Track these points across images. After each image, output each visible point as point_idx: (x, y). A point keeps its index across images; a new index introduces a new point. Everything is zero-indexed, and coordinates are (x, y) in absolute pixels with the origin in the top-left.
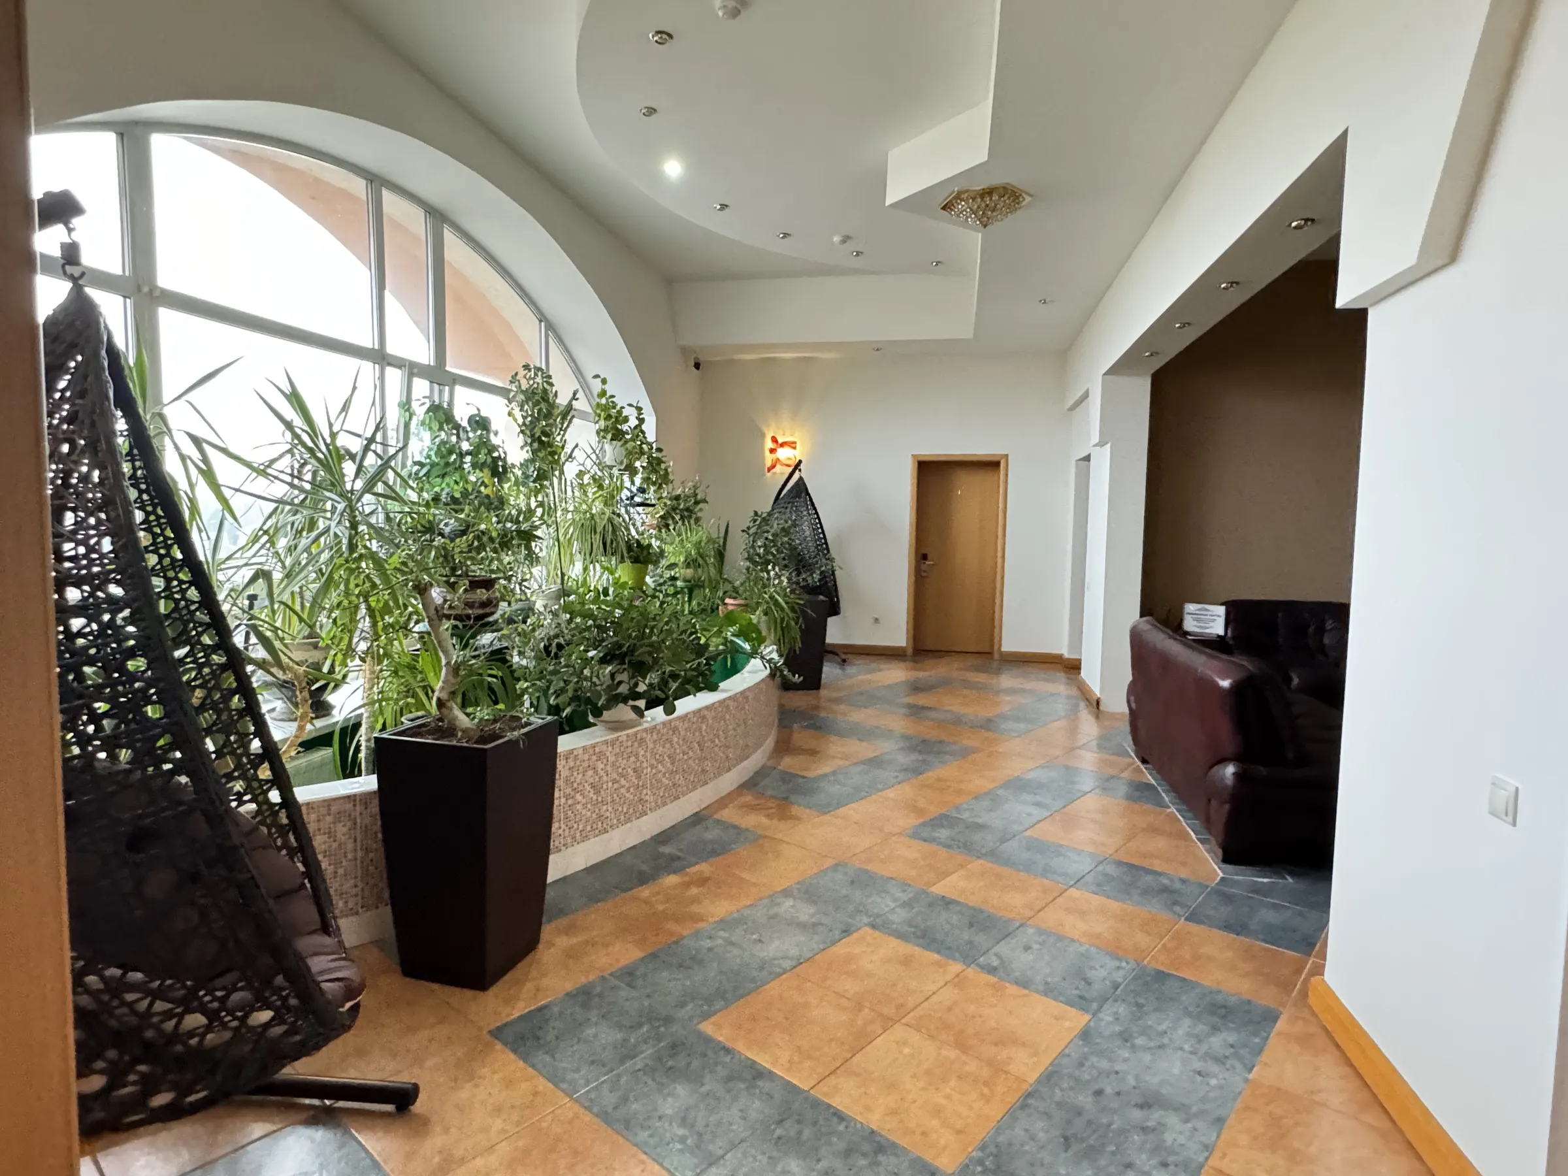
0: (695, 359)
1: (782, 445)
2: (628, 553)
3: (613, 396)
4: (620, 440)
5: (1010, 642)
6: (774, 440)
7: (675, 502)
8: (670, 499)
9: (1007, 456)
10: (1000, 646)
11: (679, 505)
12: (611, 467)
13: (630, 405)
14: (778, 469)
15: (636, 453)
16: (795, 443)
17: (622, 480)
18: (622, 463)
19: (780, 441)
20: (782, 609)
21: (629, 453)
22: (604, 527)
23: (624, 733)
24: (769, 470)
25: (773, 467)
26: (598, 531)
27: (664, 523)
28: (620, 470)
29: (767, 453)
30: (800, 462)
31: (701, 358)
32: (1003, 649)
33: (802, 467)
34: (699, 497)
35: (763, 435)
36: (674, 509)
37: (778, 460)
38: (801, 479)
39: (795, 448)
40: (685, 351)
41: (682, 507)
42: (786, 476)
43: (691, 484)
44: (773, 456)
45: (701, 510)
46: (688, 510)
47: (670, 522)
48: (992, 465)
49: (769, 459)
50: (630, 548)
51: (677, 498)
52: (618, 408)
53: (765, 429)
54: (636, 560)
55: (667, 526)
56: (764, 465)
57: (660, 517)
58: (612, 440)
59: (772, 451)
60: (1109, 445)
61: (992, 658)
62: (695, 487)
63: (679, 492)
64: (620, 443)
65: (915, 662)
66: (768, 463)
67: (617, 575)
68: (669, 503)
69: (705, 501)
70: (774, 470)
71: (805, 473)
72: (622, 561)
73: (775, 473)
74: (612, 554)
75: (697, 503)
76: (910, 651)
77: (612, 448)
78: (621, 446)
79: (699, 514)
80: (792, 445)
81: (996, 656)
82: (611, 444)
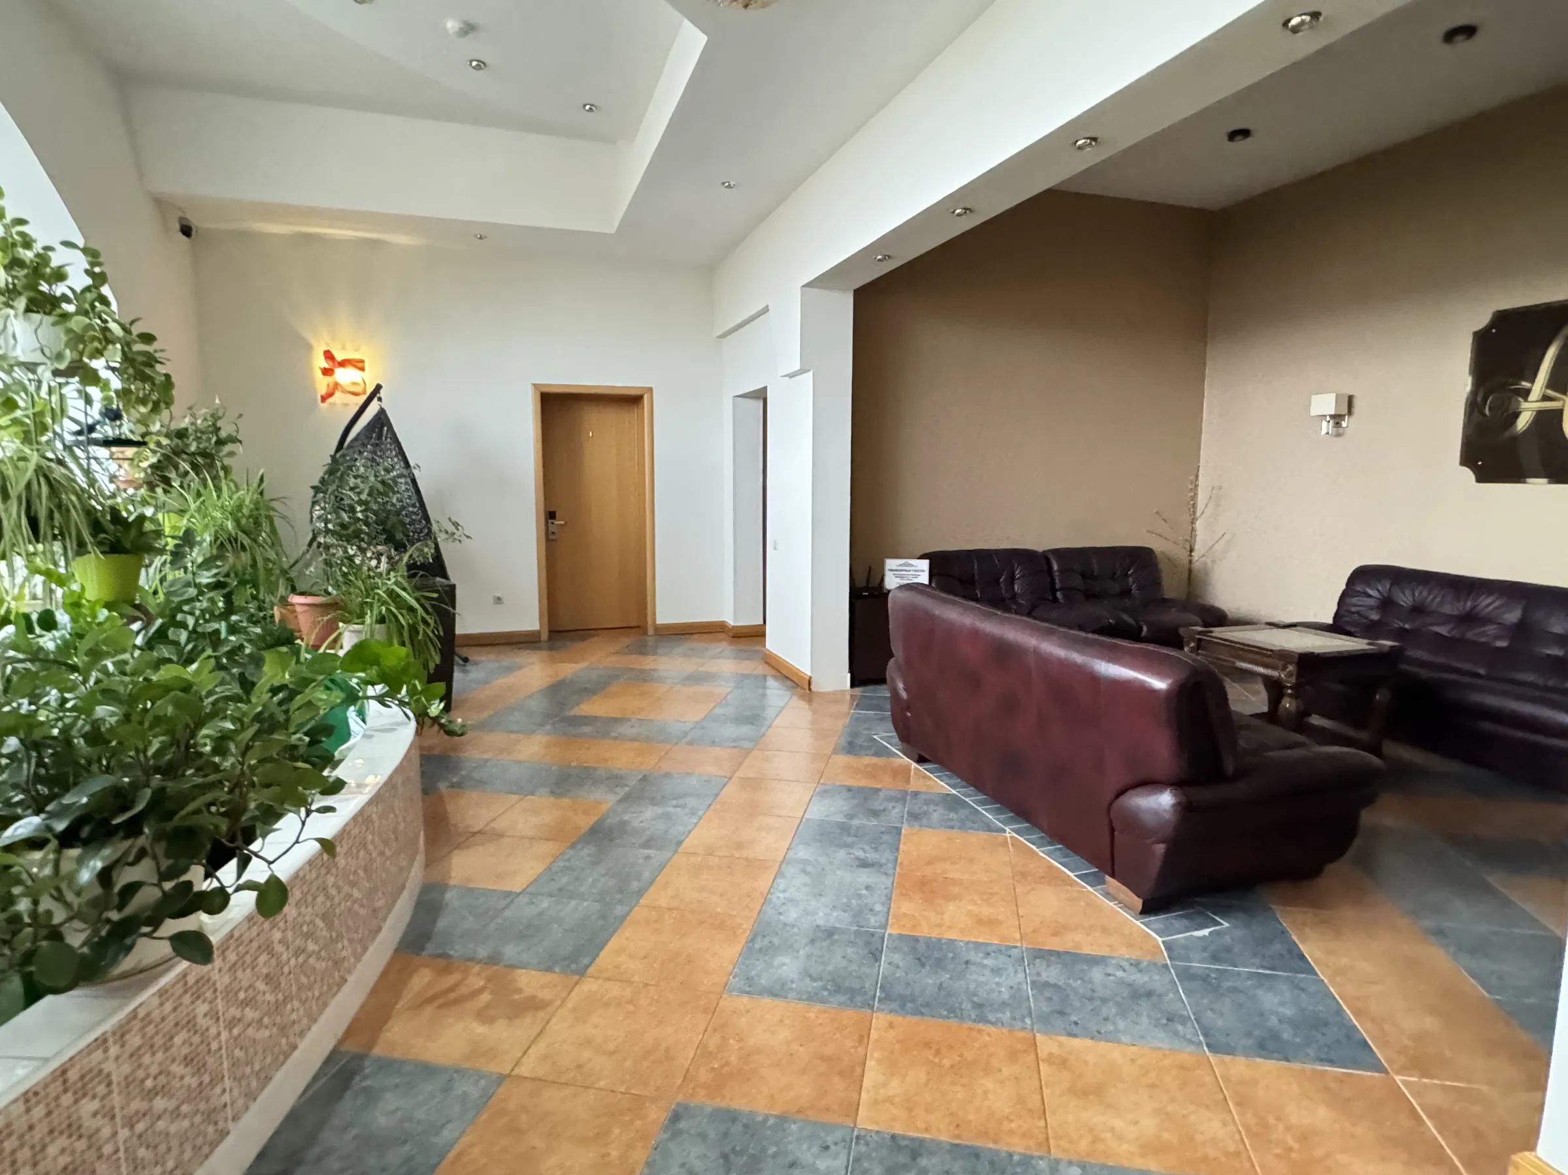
0: (181, 219)
1: (343, 364)
2: (94, 535)
3: (22, 222)
4: (49, 314)
5: (666, 613)
6: (328, 355)
7: (176, 441)
8: (167, 436)
9: (650, 390)
10: (654, 619)
11: (188, 446)
12: (31, 367)
13: (68, 244)
14: (338, 397)
15: (94, 338)
16: (362, 361)
17: (62, 397)
18: (59, 357)
19: (339, 357)
20: (411, 610)
21: (77, 339)
22: (28, 485)
23: (153, 990)
24: (324, 399)
25: (330, 395)
26: (13, 493)
27: (159, 476)
28: (56, 373)
29: (319, 374)
30: (378, 388)
31: (194, 221)
32: (659, 621)
33: (382, 393)
34: (223, 434)
35: (309, 348)
36: (178, 452)
37: (336, 385)
38: (382, 412)
39: (362, 369)
40: (160, 203)
41: (193, 448)
42: (356, 409)
43: (204, 411)
44: (328, 379)
45: (231, 454)
46: (204, 454)
47: (172, 475)
48: (632, 401)
49: (322, 384)
50: (96, 527)
51: (181, 434)
52: (38, 247)
53: (313, 342)
54: (113, 548)
55: (167, 481)
56: (314, 390)
57: (152, 466)
58: (28, 310)
59: (327, 372)
60: (811, 372)
61: (645, 633)
62: (215, 417)
63: (186, 423)
64: (49, 319)
65: (551, 649)
66: (323, 390)
67: (75, 587)
68: (165, 441)
69: (233, 440)
70: (330, 400)
71: (388, 401)
72: (81, 549)
73: (333, 404)
74: (55, 537)
75: (220, 442)
76: (545, 636)
77: (30, 328)
78: (54, 324)
79: (227, 461)
80: (359, 365)
81: (651, 632)
82: (27, 319)
